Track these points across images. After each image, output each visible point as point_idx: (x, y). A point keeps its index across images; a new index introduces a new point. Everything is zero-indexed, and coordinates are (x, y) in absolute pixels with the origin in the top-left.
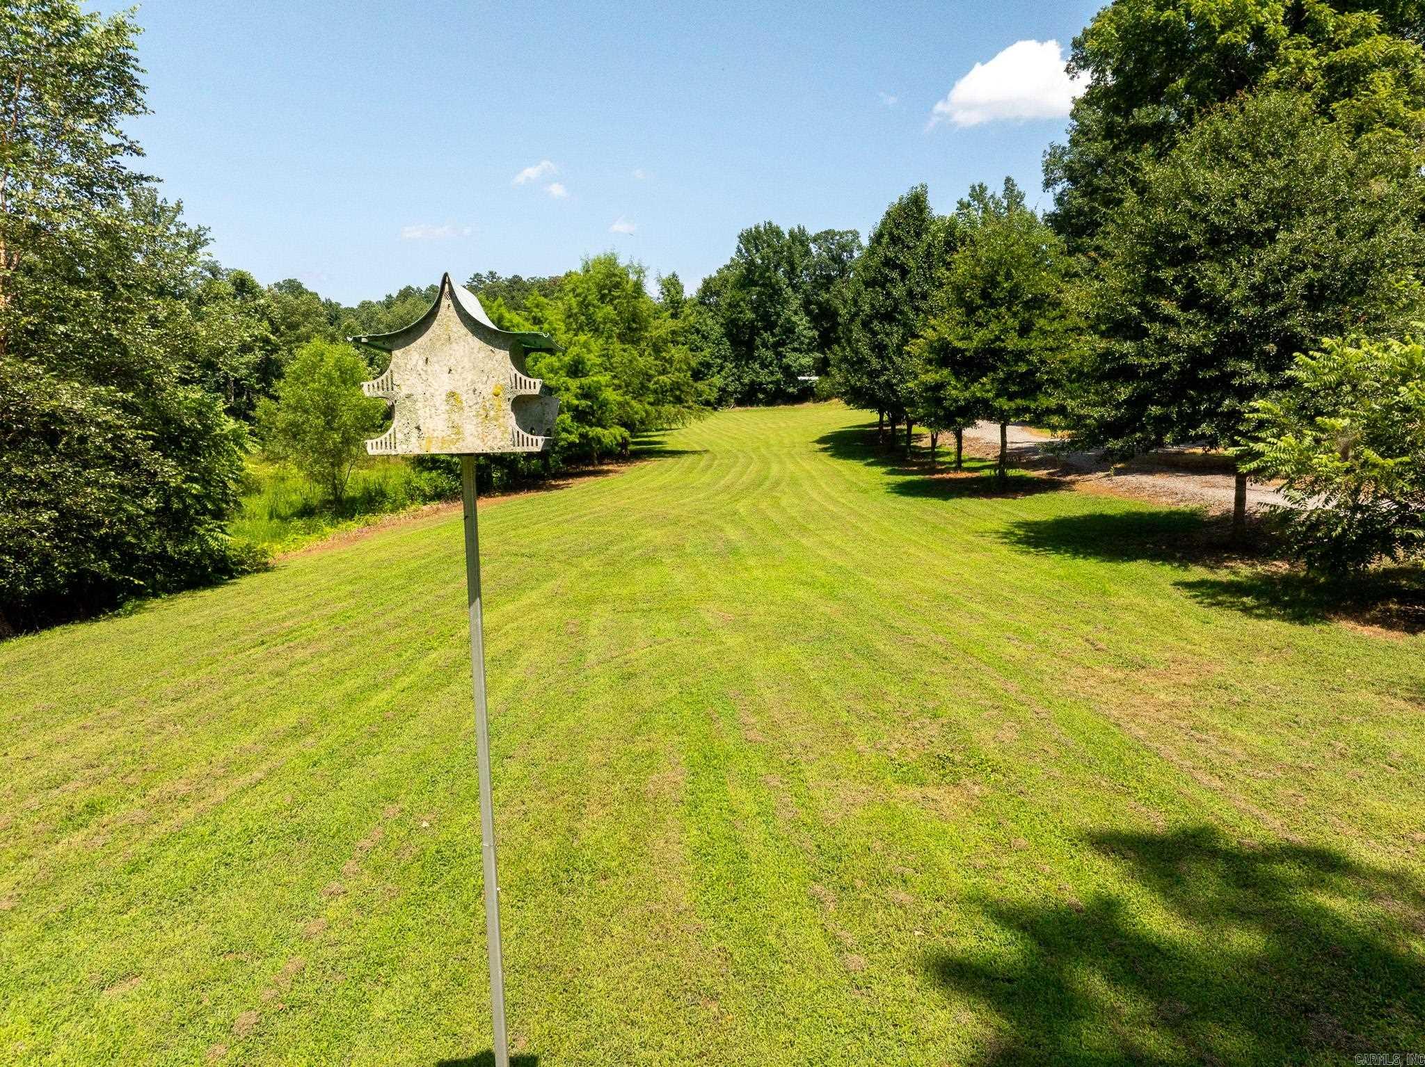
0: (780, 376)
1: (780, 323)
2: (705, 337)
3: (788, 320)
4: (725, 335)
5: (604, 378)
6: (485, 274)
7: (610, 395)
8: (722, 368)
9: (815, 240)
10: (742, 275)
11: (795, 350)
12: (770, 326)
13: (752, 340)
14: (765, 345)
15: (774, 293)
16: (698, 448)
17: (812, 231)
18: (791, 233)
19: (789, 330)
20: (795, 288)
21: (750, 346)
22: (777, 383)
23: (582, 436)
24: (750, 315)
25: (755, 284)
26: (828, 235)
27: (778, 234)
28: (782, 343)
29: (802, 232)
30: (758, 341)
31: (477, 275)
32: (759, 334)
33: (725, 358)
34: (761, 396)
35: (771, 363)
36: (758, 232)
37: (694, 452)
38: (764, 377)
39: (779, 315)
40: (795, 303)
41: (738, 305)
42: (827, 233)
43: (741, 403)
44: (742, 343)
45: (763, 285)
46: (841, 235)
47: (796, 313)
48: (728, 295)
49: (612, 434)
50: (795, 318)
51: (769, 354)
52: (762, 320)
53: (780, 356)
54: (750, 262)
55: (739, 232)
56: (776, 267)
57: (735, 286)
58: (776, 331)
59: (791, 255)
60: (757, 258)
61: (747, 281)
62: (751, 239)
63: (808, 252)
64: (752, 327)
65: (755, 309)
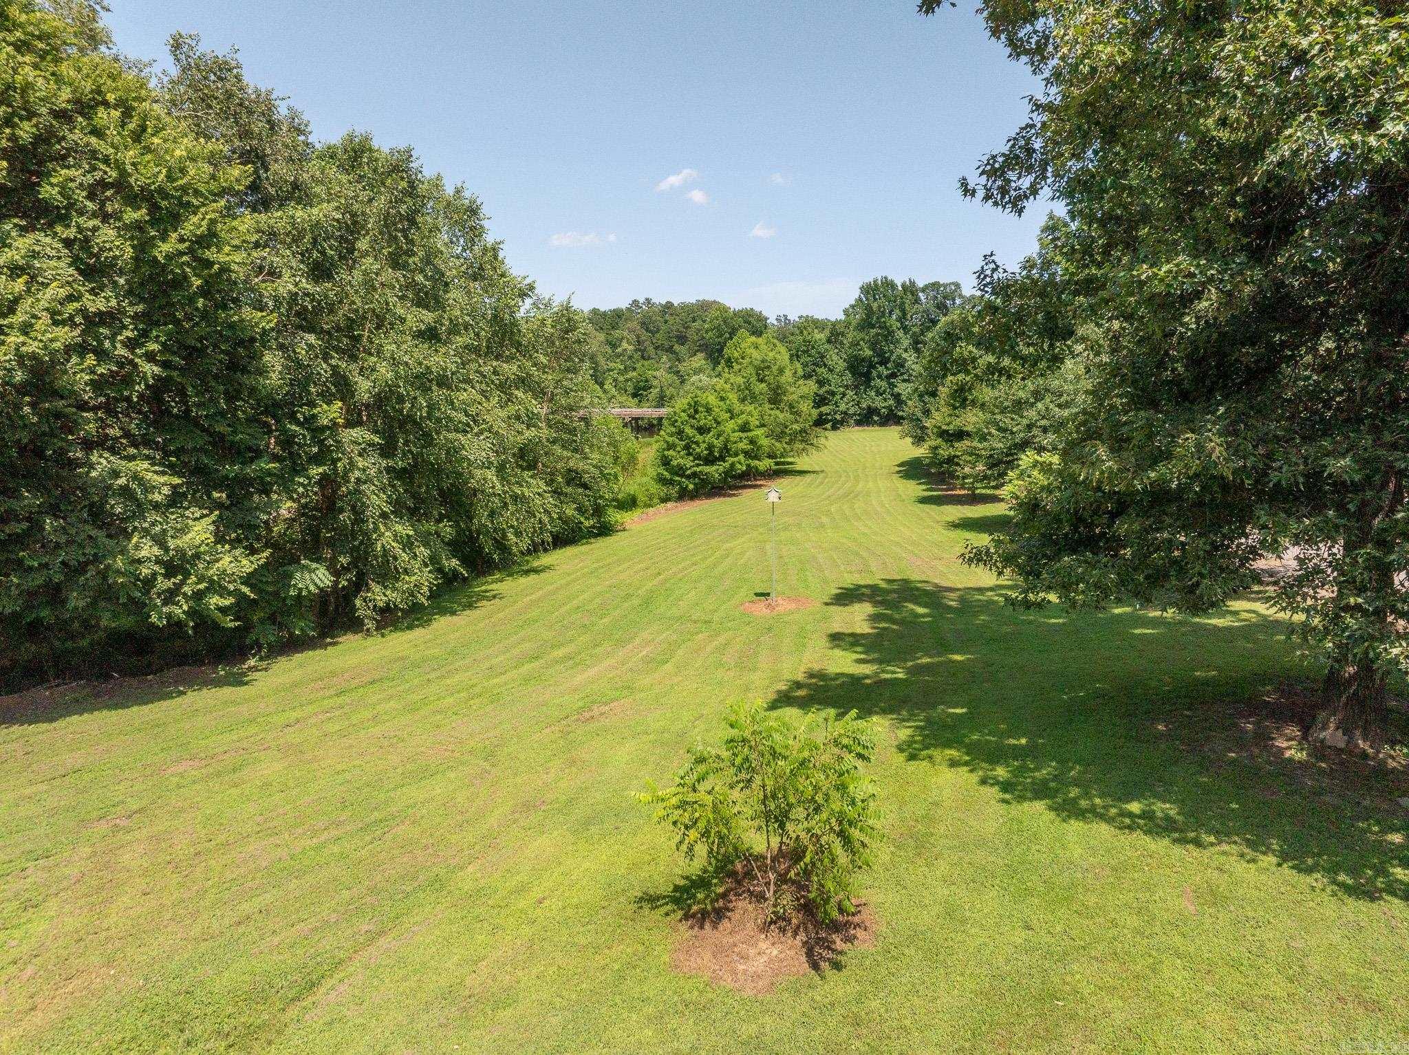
0: (891, 402)
1: (893, 358)
2: (831, 371)
3: (899, 357)
4: (848, 368)
5: (760, 432)
6: (642, 300)
7: (764, 442)
8: (844, 395)
9: (923, 290)
10: (863, 320)
11: (904, 381)
12: (884, 362)
13: (869, 372)
14: (879, 377)
15: (889, 335)
16: (817, 468)
17: (920, 284)
18: (903, 286)
19: (901, 364)
20: (905, 329)
21: (867, 378)
22: (889, 408)
23: (748, 466)
24: (868, 353)
25: (873, 327)
26: (935, 286)
27: (892, 285)
28: (893, 375)
29: (913, 283)
30: (874, 373)
31: (635, 301)
32: (874, 367)
33: (847, 387)
34: (876, 418)
35: (884, 392)
36: (876, 285)
37: (814, 472)
38: (879, 403)
39: (892, 352)
40: (906, 342)
41: (858, 344)
42: (933, 284)
43: (859, 423)
44: (861, 375)
45: (880, 327)
46: (945, 286)
47: (906, 350)
48: (851, 335)
49: (765, 464)
50: (905, 355)
51: (883, 384)
52: (878, 355)
53: (892, 386)
54: (869, 309)
55: (860, 284)
56: (890, 313)
57: (856, 328)
58: (889, 365)
59: (903, 303)
60: (875, 306)
61: (865, 325)
62: (870, 290)
63: (917, 301)
64: (871, 362)
65: (873, 346)
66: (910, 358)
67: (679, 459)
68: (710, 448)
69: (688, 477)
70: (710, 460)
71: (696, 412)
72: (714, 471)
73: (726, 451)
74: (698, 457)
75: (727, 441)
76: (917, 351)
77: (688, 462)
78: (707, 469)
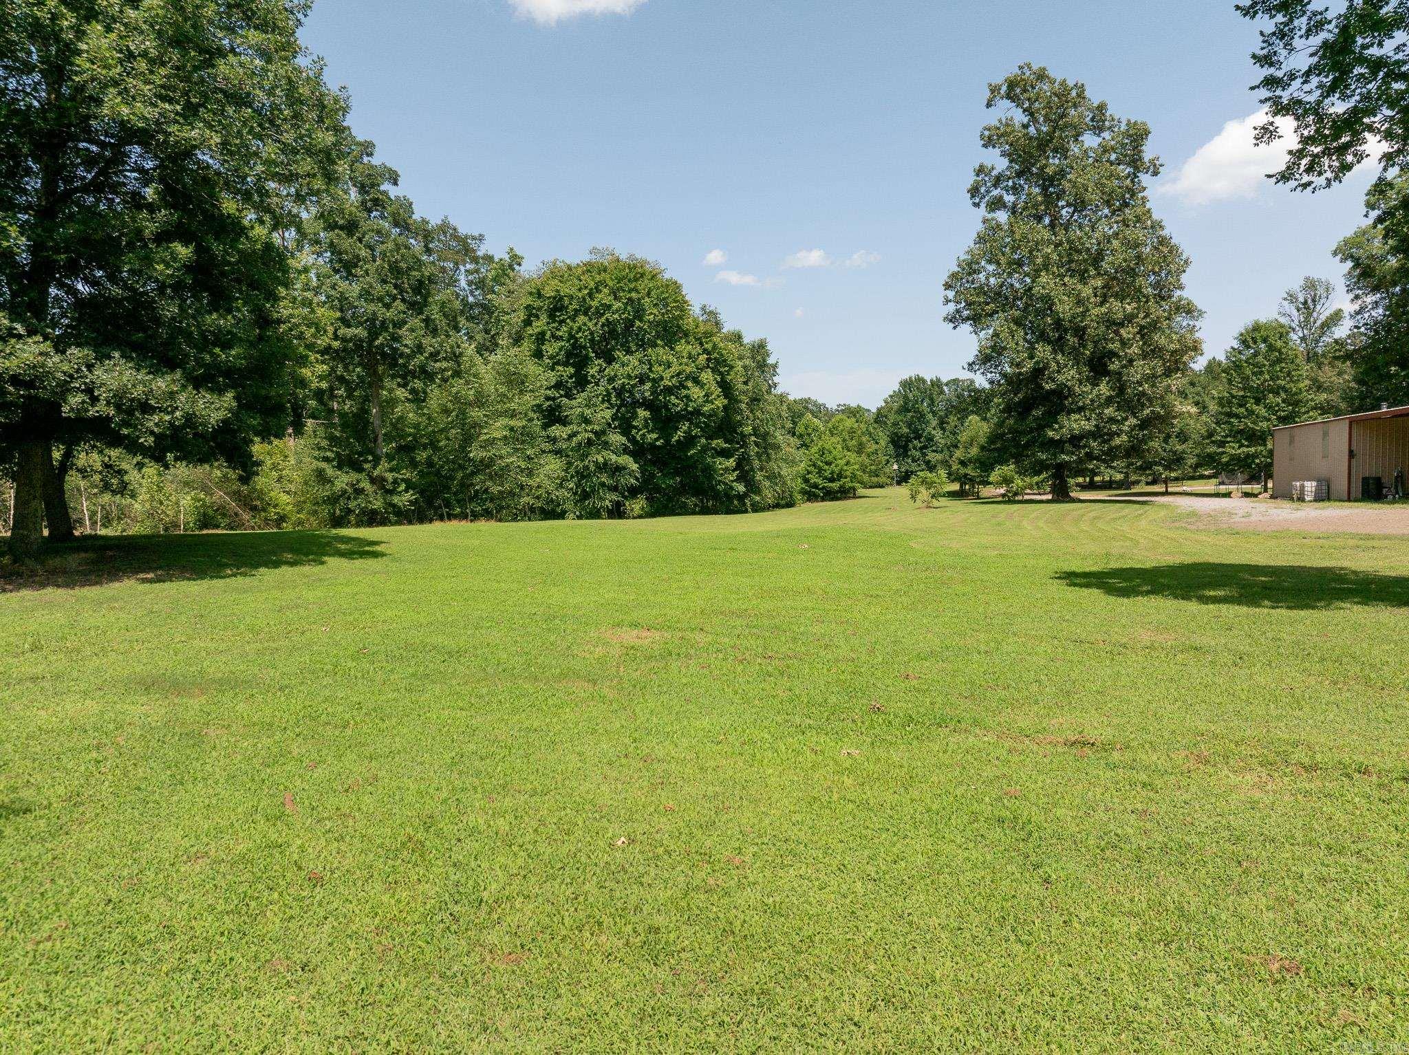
1: (925, 434)
3: (930, 433)
4: (890, 442)
9: (947, 385)
10: (901, 406)
11: (933, 451)
12: (918, 437)
13: (907, 445)
14: (915, 448)
15: (921, 417)
18: (931, 381)
19: (930, 439)
20: (934, 413)
21: (906, 449)
24: (906, 430)
25: (909, 411)
26: (955, 382)
27: (924, 381)
28: (925, 447)
29: (938, 380)
30: (911, 446)
32: (911, 441)
35: (918, 459)
36: (911, 381)
39: (924, 430)
40: (934, 423)
41: (898, 424)
44: (901, 447)
45: (915, 412)
47: (934, 429)
48: (892, 418)
50: (933, 432)
51: (917, 454)
52: (914, 432)
53: (924, 455)
54: (906, 397)
55: (899, 380)
56: (922, 401)
57: (896, 412)
58: (922, 440)
59: (931, 394)
60: (911, 396)
61: (904, 409)
62: (907, 384)
63: (942, 392)
64: (907, 437)
65: (909, 426)
66: (938, 434)
67: (814, 479)
68: (832, 473)
69: (819, 489)
70: (832, 480)
71: (823, 454)
72: (835, 486)
73: (840, 476)
74: (826, 478)
75: (842, 469)
76: (943, 429)
77: (819, 481)
78: (830, 484)
